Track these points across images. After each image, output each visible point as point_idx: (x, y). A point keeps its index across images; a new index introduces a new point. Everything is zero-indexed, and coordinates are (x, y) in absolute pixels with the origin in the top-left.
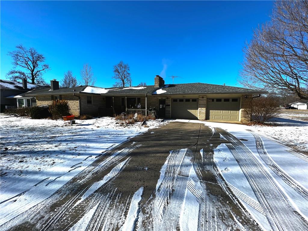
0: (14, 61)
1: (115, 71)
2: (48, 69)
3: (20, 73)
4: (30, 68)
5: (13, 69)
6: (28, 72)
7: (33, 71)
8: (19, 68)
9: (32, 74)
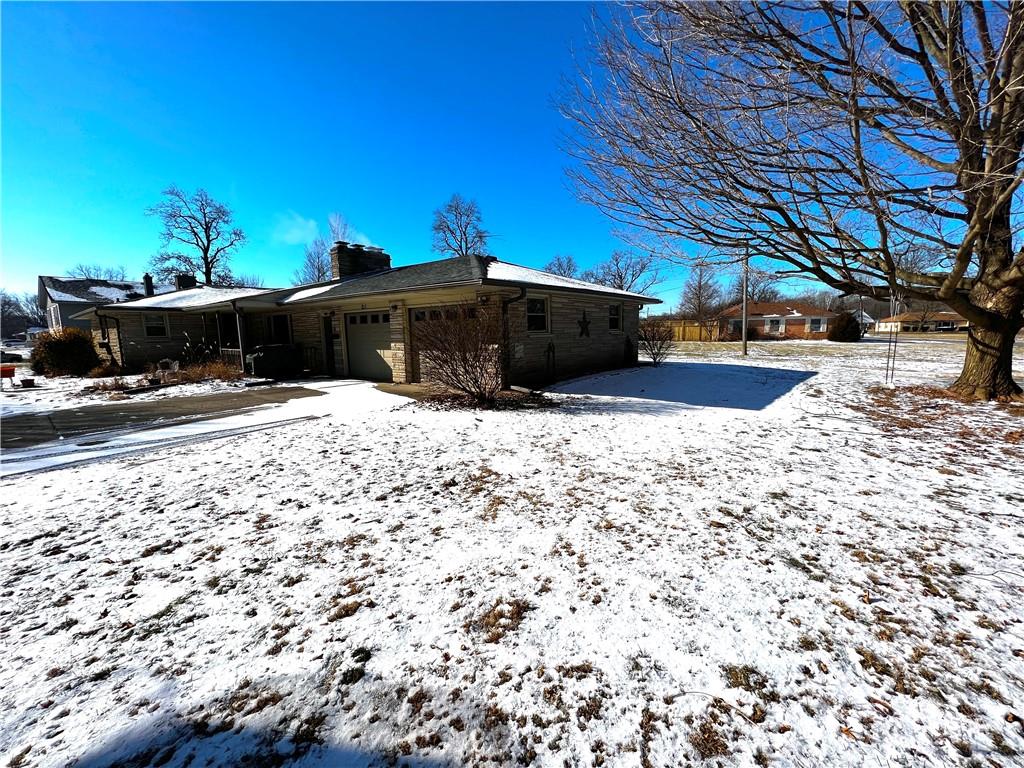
0: (164, 230)
1: (437, 228)
2: (242, 241)
3: (179, 258)
4: (200, 243)
5: (163, 251)
6: (196, 254)
7: (206, 250)
8: (175, 247)
9: (205, 258)
